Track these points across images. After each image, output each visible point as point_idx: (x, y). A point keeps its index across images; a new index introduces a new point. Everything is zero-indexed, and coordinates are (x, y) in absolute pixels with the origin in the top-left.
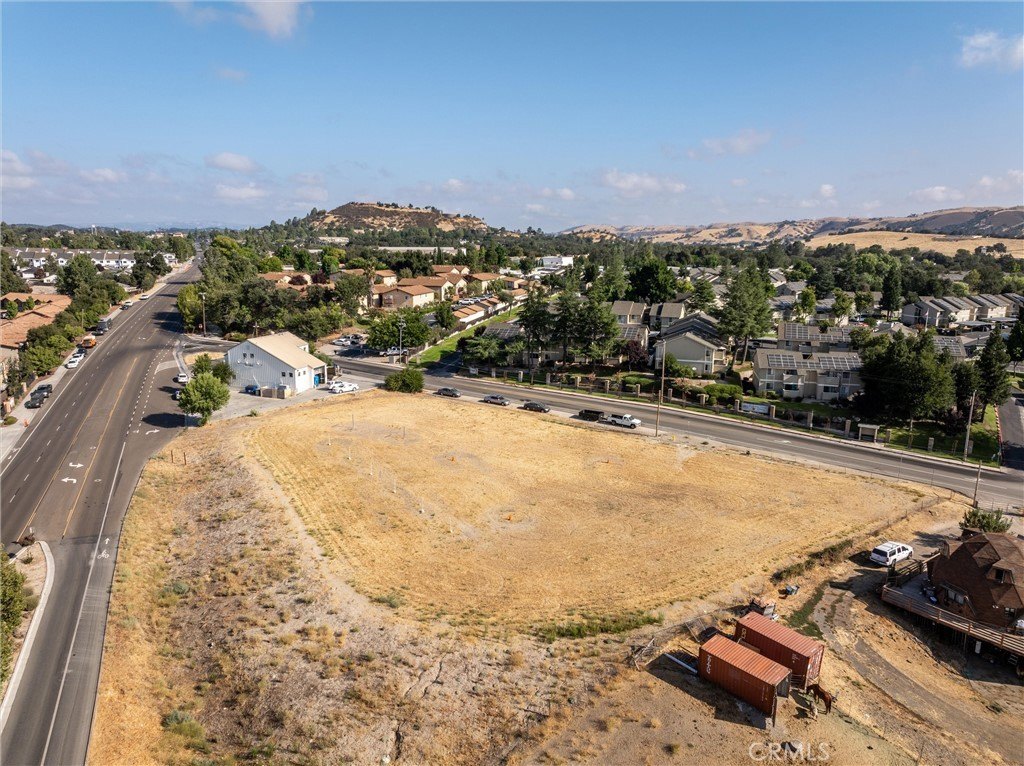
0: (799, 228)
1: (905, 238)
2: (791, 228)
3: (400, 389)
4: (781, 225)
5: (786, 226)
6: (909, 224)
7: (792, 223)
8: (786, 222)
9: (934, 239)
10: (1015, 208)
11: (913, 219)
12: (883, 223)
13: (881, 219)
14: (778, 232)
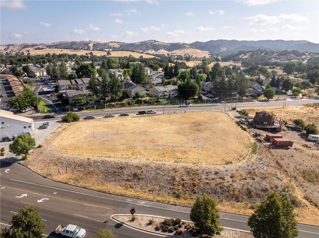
0: (16, 47)
1: (62, 51)
2: (13, 47)
3: (73, 121)
4: (9, 46)
5: (11, 46)
6: (53, 46)
7: (12, 45)
8: (10, 45)
9: (71, 51)
10: (81, 41)
11: (54, 44)
12: (45, 45)
13: (43, 44)
14: (8, 48)
